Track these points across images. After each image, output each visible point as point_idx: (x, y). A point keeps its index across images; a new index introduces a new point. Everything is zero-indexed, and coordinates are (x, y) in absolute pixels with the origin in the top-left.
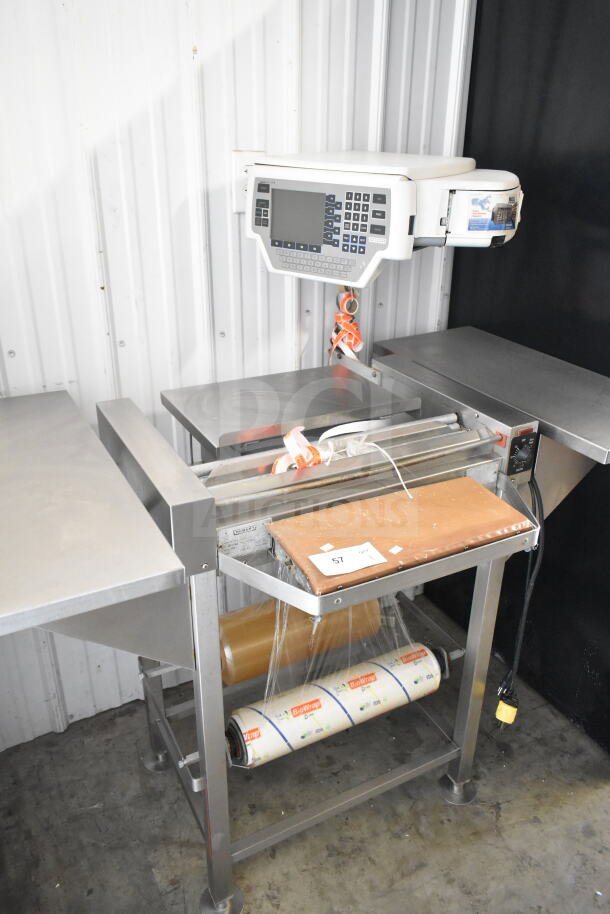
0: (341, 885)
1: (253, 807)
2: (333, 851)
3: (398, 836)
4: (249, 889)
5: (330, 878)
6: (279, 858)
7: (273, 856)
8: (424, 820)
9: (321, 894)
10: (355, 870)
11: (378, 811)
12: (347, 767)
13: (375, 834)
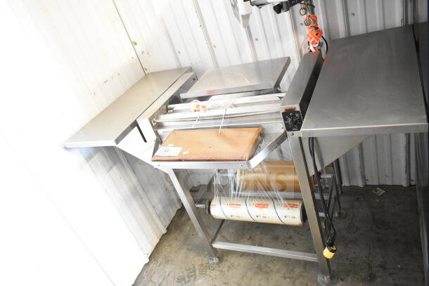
0: (251, 279)
1: (250, 237)
2: (260, 268)
3: (285, 278)
4: (226, 261)
5: (250, 274)
6: (243, 258)
7: (241, 256)
8: (301, 279)
9: (243, 277)
10: (259, 277)
11: (287, 265)
12: (294, 244)
13: (278, 272)
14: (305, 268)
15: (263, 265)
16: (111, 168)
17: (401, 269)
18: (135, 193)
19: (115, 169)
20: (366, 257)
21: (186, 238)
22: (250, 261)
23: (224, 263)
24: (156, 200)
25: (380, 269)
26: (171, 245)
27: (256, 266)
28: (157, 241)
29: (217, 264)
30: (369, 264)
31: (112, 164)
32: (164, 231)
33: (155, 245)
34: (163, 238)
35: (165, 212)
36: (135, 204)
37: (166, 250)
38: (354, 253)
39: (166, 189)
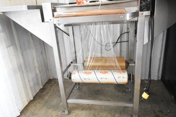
4: (73, 113)
11: (111, 113)
14: (121, 114)
15: (96, 114)
16: (10, 46)
17: (170, 112)
18: (20, 68)
19: (11, 48)
20: (151, 108)
21: (46, 102)
22: (88, 112)
23: (71, 114)
24: (31, 78)
25: (160, 113)
26: (35, 106)
27: (92, 114)
28: (27, 103)
29: (67, 115)
30: (153, 111)
31: (10, 44)
32: (32, 99)
33: (25, 105)
34: (31, 102)
35: (34, 87)
36: (19, 75)
37: (32, 108)
38: (144, 106)
39: (37, 75)
